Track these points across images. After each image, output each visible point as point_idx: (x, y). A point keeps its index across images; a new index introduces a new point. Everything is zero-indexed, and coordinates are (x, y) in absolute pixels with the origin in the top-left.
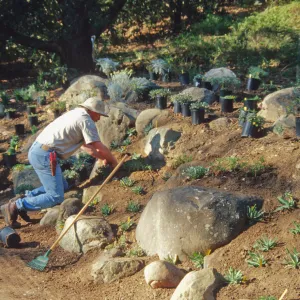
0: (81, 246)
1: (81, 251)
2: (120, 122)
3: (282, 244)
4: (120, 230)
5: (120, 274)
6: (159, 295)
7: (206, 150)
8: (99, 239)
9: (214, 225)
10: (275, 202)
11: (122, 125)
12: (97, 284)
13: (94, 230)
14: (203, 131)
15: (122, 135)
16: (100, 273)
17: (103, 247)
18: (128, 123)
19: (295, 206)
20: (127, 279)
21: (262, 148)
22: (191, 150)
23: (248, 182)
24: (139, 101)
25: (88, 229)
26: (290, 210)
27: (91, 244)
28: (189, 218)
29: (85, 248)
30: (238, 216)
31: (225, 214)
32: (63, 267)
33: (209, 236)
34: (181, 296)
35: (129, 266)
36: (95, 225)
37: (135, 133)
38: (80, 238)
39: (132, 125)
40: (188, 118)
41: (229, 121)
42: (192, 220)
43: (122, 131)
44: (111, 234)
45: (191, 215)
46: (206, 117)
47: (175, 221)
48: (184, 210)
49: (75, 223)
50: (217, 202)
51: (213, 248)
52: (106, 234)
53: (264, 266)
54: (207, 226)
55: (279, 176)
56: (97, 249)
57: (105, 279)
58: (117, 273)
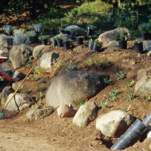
0: (18, 107)
1: (18, 110)
2: (24, 53)
3: (122, 92)
4: (37, 98)
5: (43, 115)
6: (66, 120)
7: (74, 60)
8: (27, 103)
9: (88, 87)
10: (115, 76)
11: (25, 54)
12: (32, 121)
13: (24, 99)
14: (70, 53)
15: (26, 59)
16: (33, 115)
17: (30, 106)
18: (29, 53)
19: (125, 77)
20: (46, 118)
21: (104, 56)
22: (66, 62)
23: (101, 69)
24: (32, 43)
25: (22, 98)
26: (123, 79)
27: (23, 106)
28: (76, 84)
29: (20, 108)
30: (99, 83)
31: (93, 81)
32: (11, 117)
33: (87, 92)
34: (80, 114)
35: (47, 111)
36: (25, 96)
37: (33, 58)
38: (17, 103)
39: (31, 54)
40: (61, 48)
41: (83, 48)
42: (78, 85)
43: (25, 58)
44: (33, 101)
45: (77, 83)
46: (71, 46)
47: (69, 87)
48: (73, 81)
49: (14, 96)
50: (89, 76)
51: (89, 98)
52: (30, 100)
53: (116, 101)
54: (85, 88)
55: (115, 66)
56: (27, 108)
57: (36, 118)
58: (41, 115)
